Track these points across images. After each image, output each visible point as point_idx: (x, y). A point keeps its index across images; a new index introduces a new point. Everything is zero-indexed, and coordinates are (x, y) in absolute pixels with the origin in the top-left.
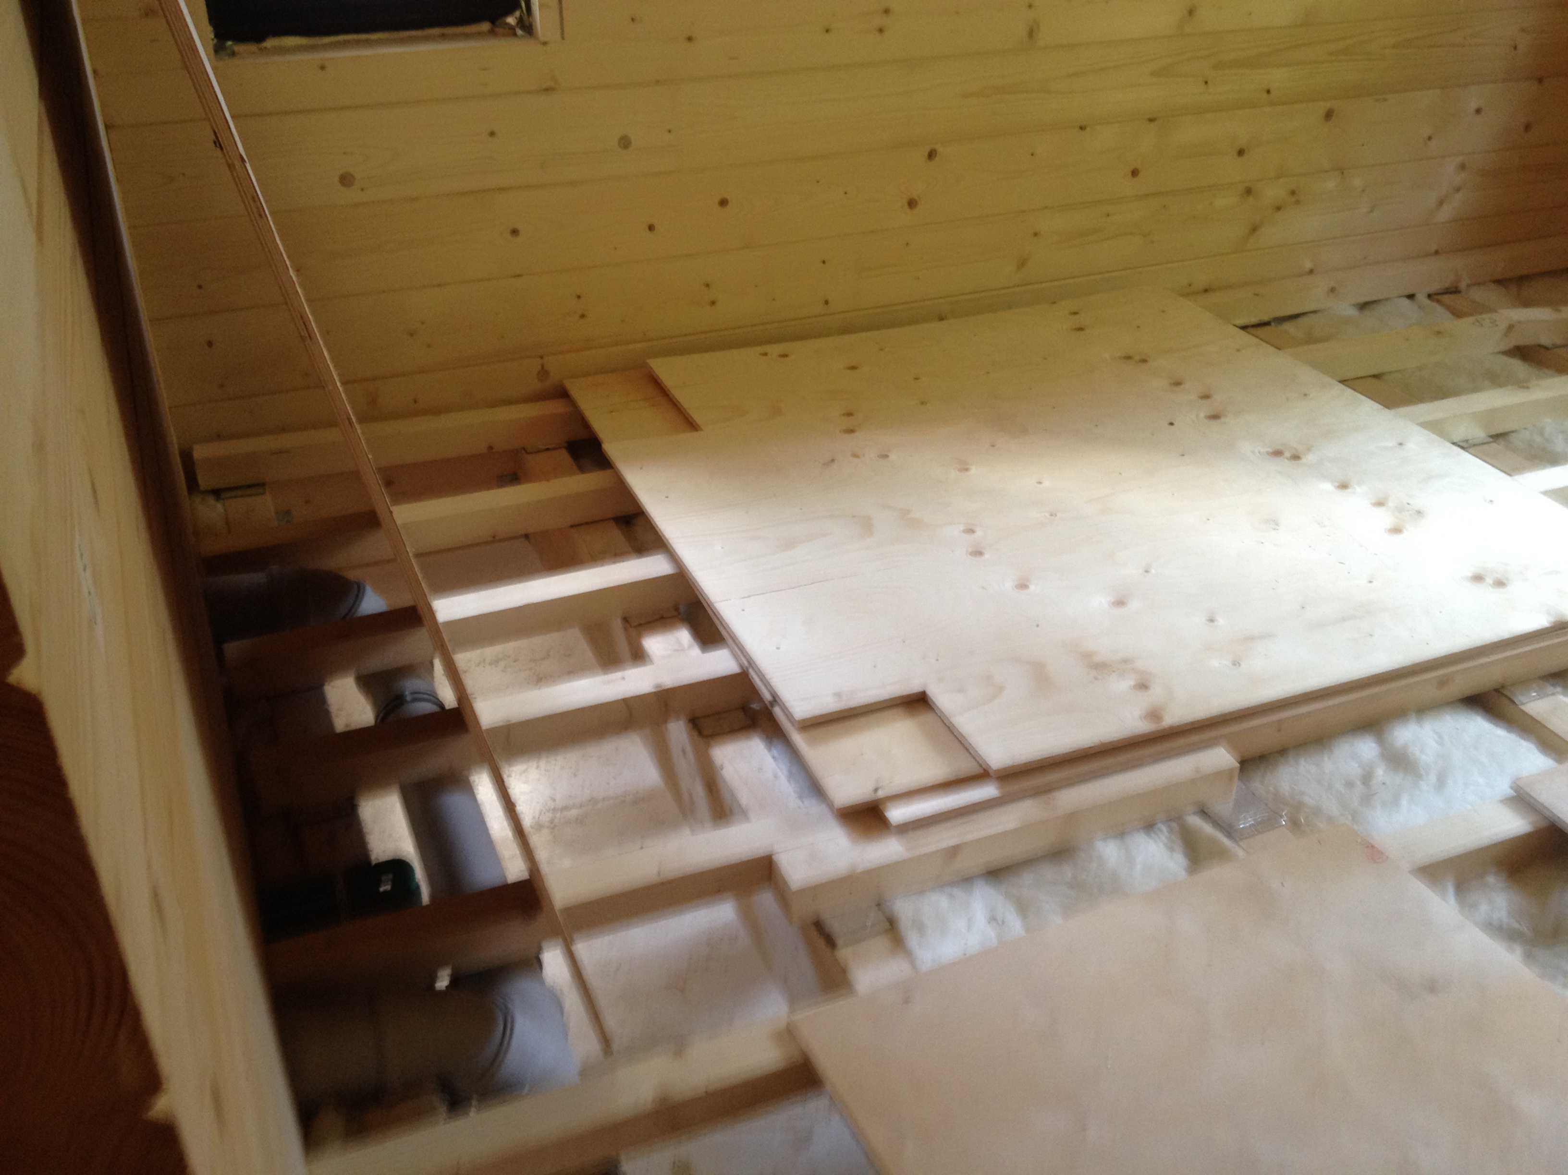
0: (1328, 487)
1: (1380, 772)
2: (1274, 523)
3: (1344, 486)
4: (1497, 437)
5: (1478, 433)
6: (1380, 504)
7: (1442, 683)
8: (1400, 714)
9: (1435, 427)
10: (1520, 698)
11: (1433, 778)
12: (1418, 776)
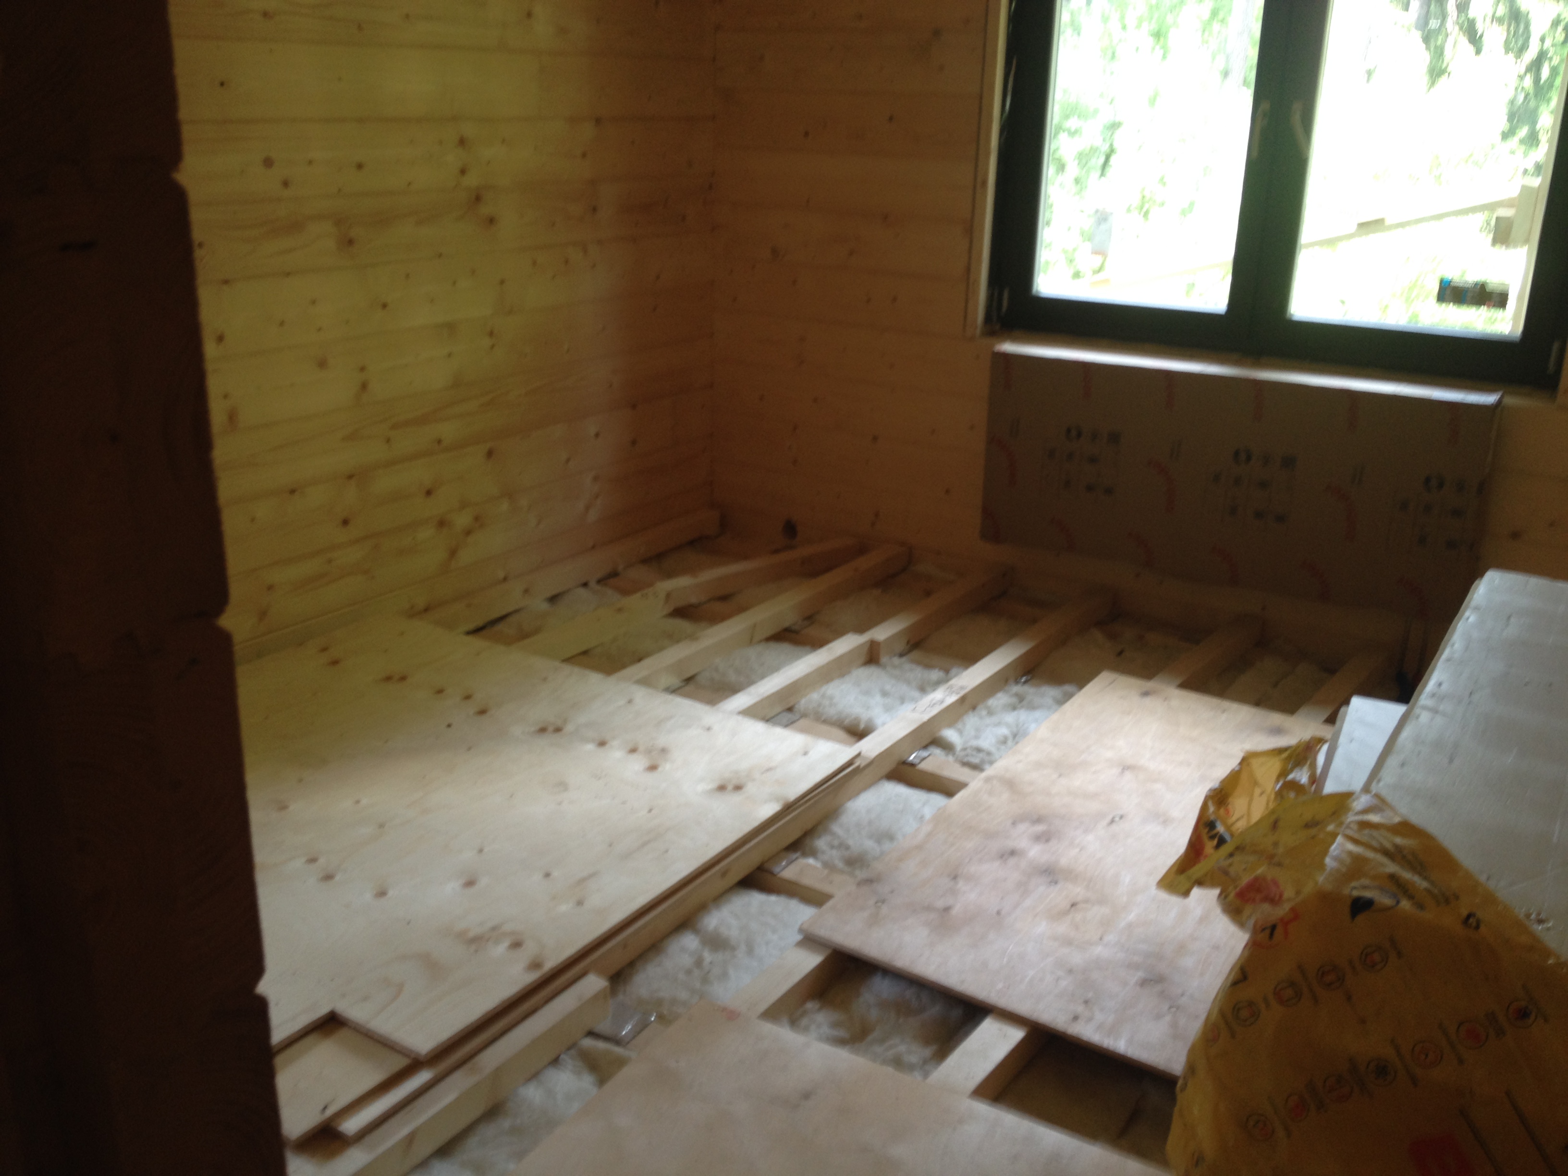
0: (590, 747)
1: (708, 956)
2: (562, 786)
3: (602, 744)
4: (689, 680)
5: (675, 681)
6: (633, 751)
7: (724, 874)
8: (703, 908)
9: (645, 682)
10: (776, 870)
11: (743, 948)
12: (733, 949)
